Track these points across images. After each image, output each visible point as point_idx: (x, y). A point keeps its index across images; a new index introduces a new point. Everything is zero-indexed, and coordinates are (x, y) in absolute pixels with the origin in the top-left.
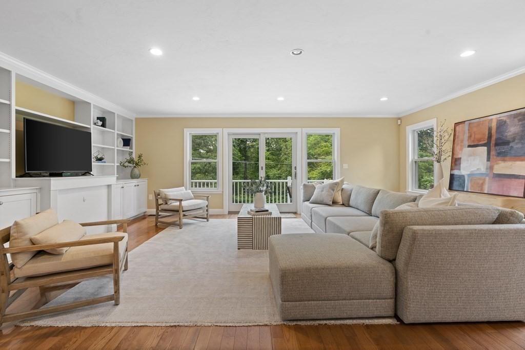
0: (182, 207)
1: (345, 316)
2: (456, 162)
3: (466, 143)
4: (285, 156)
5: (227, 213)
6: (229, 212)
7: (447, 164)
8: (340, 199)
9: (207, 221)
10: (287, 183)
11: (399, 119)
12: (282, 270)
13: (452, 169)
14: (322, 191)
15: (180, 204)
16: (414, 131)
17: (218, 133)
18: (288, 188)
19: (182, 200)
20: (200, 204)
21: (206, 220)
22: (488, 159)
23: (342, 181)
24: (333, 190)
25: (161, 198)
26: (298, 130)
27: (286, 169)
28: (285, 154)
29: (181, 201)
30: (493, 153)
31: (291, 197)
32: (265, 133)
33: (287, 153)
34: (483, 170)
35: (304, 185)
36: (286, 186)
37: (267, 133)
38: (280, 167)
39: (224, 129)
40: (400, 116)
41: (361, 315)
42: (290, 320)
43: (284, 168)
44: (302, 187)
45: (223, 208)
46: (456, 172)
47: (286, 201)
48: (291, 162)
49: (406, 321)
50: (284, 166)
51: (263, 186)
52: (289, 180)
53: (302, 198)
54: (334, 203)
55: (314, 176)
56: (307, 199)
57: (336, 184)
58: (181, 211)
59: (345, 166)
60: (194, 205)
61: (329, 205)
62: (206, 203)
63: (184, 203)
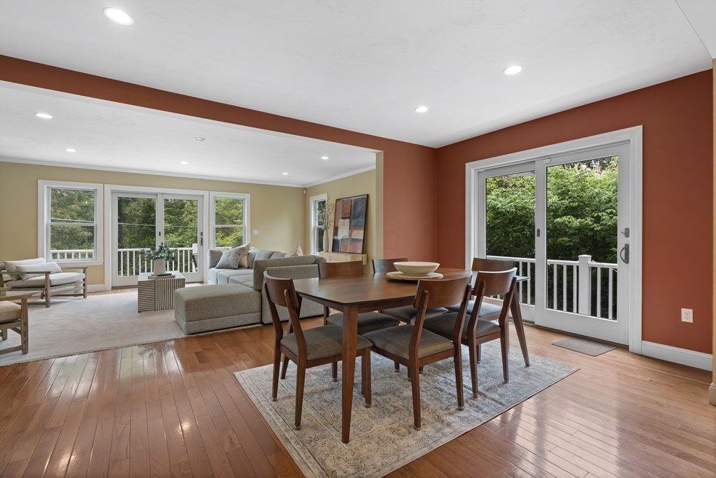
0: (50, 281)
1: (230, 326)
2: (336, 229)
3: (341, 216)
4: (190, 216)
5: (110, 288)
6: (112, 287)
7: (331, 231)
8: (245, 262)
9: (85, 297)
10: (192, 251)
11: (305, 189)
12: (186, 302)
13: (334, 236)
14: (229, 256)
15: (47, 277)
16: (315, 201)
17: (96, 190)
18: (193, 257)
19: (49, 272)
20: (75, 277)
21: (82, 297)
22: (350, 229)
23: (248, 246)
24: (239, 255)
25: (8, 272)
26: (205, 193)
27: (192, 235)
28: (190, 213)
29: (47, 273)
30: (353, 224)
31: (196, 266)
32: (163, 194)
33: (193, 211)
34: (347, 236)
35: (211, 251)
36: (191, 254)
37: (166, 194)
38: (182, 232)
39: (105, 185)
40: (306, 187)
41: (240, 324)
42: (192, 334)
43: (189, 233)
44: (208, 253)
45: (104, 283)
46: (335, 237)
47: (191, 271)
48: (196, 225)
49: (265, 323)
50: (188, 230)
51: (164, 252)
52: (195, 248)
53: (208, 265)
54: (240, 267)
55: (228, 243)
56: (213, 265)
57: (243, 249)
58: (49, 286)
59: (256, 232)
60: (67, 279)
61: (235, 269)
62: (84, 276)
63: (51, 277)
